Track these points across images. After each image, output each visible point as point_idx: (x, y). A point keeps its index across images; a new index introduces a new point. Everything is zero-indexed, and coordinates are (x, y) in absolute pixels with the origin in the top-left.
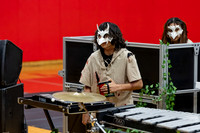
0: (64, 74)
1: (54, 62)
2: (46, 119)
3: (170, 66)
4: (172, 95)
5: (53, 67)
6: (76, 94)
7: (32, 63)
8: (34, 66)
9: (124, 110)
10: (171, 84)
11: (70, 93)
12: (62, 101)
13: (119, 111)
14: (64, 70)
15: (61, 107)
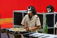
0: (13, 22)
1: (10, 18)
2: (8, 36)
3: (47, 20)
4: (47, 29)
5: (10, 20)
6: (17, 29)
7: (3, 19)
8: (4, 20)
9: (32, 34)
10: (47, 25)
11: (15, 28)
12: (13, 31)
13: (30, 34)
14: (13, 21)
15: (12, 33)
